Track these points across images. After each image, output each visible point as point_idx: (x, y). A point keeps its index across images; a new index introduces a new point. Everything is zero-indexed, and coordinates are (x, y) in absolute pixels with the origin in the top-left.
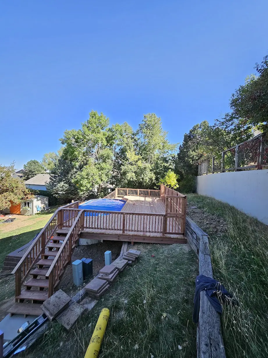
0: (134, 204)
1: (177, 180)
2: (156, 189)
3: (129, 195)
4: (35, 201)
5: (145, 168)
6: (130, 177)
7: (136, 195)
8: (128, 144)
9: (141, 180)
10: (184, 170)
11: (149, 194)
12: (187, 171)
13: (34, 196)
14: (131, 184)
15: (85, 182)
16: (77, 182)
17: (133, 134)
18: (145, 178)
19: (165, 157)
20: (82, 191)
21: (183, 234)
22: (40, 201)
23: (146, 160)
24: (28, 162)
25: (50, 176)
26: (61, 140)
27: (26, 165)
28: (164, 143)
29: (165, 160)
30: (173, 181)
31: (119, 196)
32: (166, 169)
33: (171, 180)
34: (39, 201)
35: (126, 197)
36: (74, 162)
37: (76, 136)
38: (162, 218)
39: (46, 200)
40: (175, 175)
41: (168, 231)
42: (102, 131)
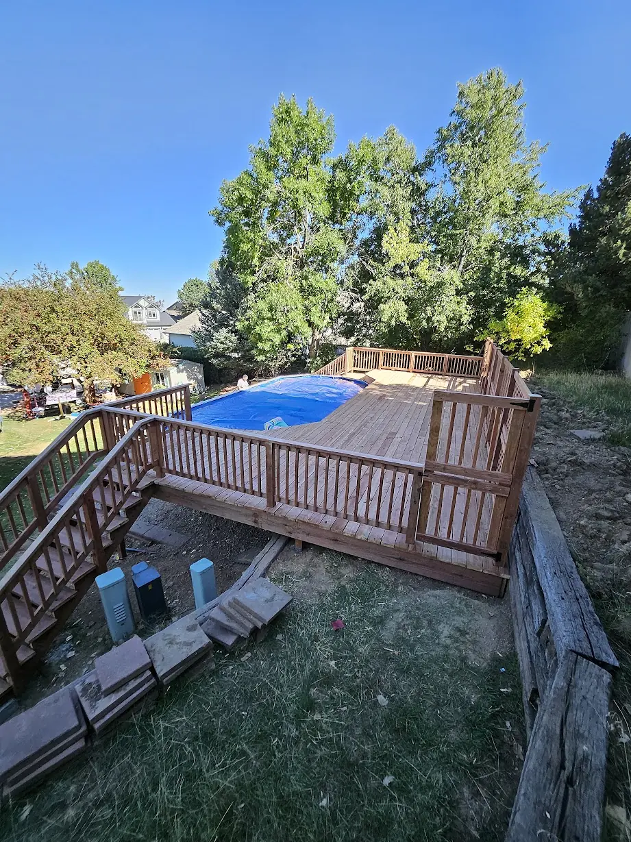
0: (381, 398)
1: (548, 325)
2: (469, 353)
3: (385, 367)
4: (173, 371)
5: (440, 285)
6: (390, 315)
7: (404, 369)
8: (392, 207)
9: (424, 323)
10: (585, 288)
11: (445, 368)
12: (596, 290)
13: (172, 361)
14: (396, 337)
15: (266, 329)
16: (249, 329)
17: (415, 170)
18: (435, 318)
19: (520, 243)
20: (262, 352)
21: (497, 557)
22: (185, 374)
23: (451, 260)
24: (183, 283)
25: (201, 314)
26: (213, 215)
27: (182, 291)
28: (524, 188)
29: (518, 255)
30: (533, 326)
31: (358, 369)
32: (515, 285)
33: (524, 325)
34: (182, 372)
35: (373, 373)
36: (243, 276)
37: (236, 193)
38: (406, 480)
39: (198, 370)
40: (545, 305)
41: (429, 531)
42: (312, 169)
